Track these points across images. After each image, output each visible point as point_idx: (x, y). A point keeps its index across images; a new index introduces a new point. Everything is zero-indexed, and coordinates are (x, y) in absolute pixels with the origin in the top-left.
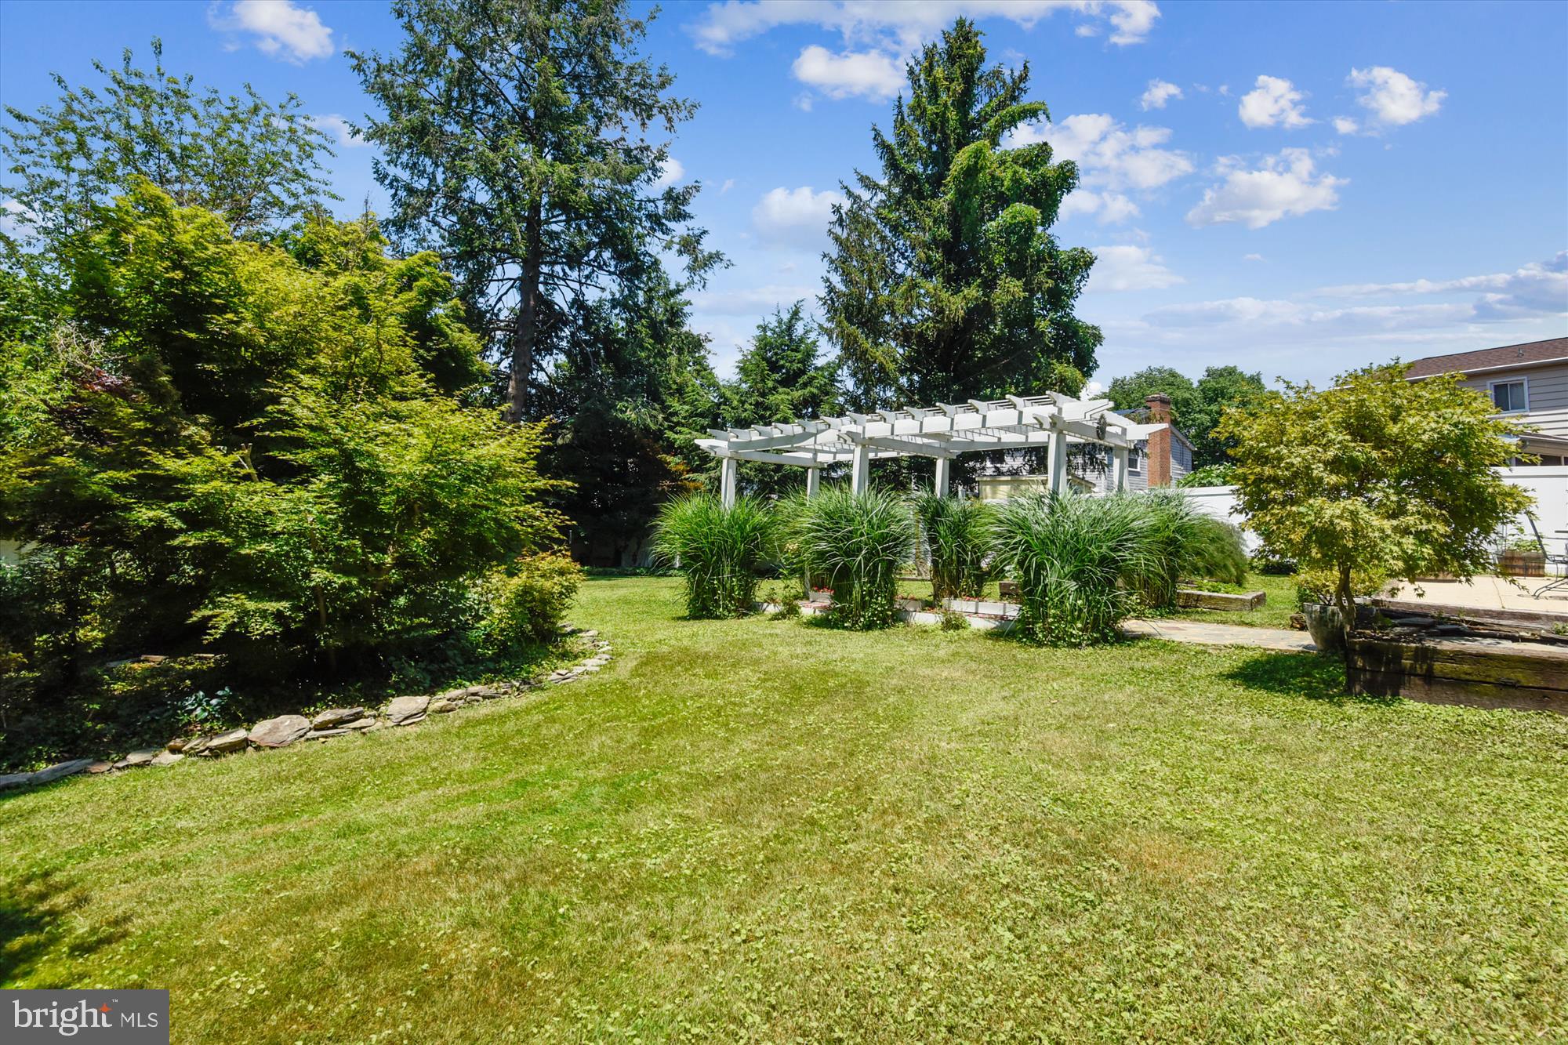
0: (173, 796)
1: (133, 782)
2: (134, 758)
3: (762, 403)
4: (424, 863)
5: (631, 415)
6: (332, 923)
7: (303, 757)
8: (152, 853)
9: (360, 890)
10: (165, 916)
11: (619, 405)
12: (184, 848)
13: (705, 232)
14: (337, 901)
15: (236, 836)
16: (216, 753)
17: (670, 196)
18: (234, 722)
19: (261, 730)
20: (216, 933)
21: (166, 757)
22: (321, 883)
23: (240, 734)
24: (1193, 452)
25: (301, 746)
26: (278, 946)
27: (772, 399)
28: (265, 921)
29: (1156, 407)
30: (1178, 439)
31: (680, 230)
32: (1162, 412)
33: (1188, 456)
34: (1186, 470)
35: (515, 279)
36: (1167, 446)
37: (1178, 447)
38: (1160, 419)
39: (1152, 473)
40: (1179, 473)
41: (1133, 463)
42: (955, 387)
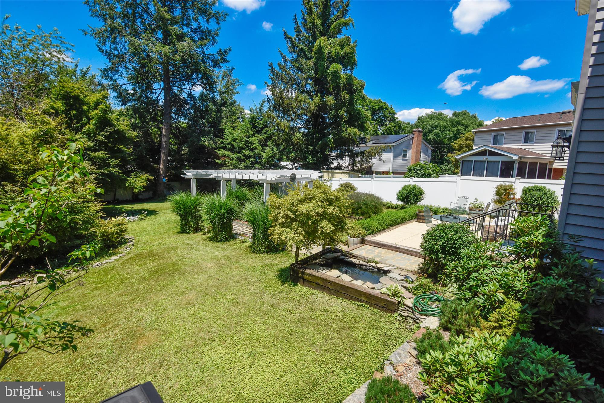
3: (248, 141)
5: (206, 143)
11: (203, 139)
13: (233, 68)
17: (220, 53)
27: (251, 139)
29: (416, 134)
30: (426, 145)
31: (225, 67)
32: (419, 135)
33: (430, 152)
34: (428, 157)
35: (162, 89)
36: (419, 149)
37: (425, 148)
38: (417, 138)
39: (412, 159)
40: (424, 158)
41: (405, 156)
42: (317, 135)
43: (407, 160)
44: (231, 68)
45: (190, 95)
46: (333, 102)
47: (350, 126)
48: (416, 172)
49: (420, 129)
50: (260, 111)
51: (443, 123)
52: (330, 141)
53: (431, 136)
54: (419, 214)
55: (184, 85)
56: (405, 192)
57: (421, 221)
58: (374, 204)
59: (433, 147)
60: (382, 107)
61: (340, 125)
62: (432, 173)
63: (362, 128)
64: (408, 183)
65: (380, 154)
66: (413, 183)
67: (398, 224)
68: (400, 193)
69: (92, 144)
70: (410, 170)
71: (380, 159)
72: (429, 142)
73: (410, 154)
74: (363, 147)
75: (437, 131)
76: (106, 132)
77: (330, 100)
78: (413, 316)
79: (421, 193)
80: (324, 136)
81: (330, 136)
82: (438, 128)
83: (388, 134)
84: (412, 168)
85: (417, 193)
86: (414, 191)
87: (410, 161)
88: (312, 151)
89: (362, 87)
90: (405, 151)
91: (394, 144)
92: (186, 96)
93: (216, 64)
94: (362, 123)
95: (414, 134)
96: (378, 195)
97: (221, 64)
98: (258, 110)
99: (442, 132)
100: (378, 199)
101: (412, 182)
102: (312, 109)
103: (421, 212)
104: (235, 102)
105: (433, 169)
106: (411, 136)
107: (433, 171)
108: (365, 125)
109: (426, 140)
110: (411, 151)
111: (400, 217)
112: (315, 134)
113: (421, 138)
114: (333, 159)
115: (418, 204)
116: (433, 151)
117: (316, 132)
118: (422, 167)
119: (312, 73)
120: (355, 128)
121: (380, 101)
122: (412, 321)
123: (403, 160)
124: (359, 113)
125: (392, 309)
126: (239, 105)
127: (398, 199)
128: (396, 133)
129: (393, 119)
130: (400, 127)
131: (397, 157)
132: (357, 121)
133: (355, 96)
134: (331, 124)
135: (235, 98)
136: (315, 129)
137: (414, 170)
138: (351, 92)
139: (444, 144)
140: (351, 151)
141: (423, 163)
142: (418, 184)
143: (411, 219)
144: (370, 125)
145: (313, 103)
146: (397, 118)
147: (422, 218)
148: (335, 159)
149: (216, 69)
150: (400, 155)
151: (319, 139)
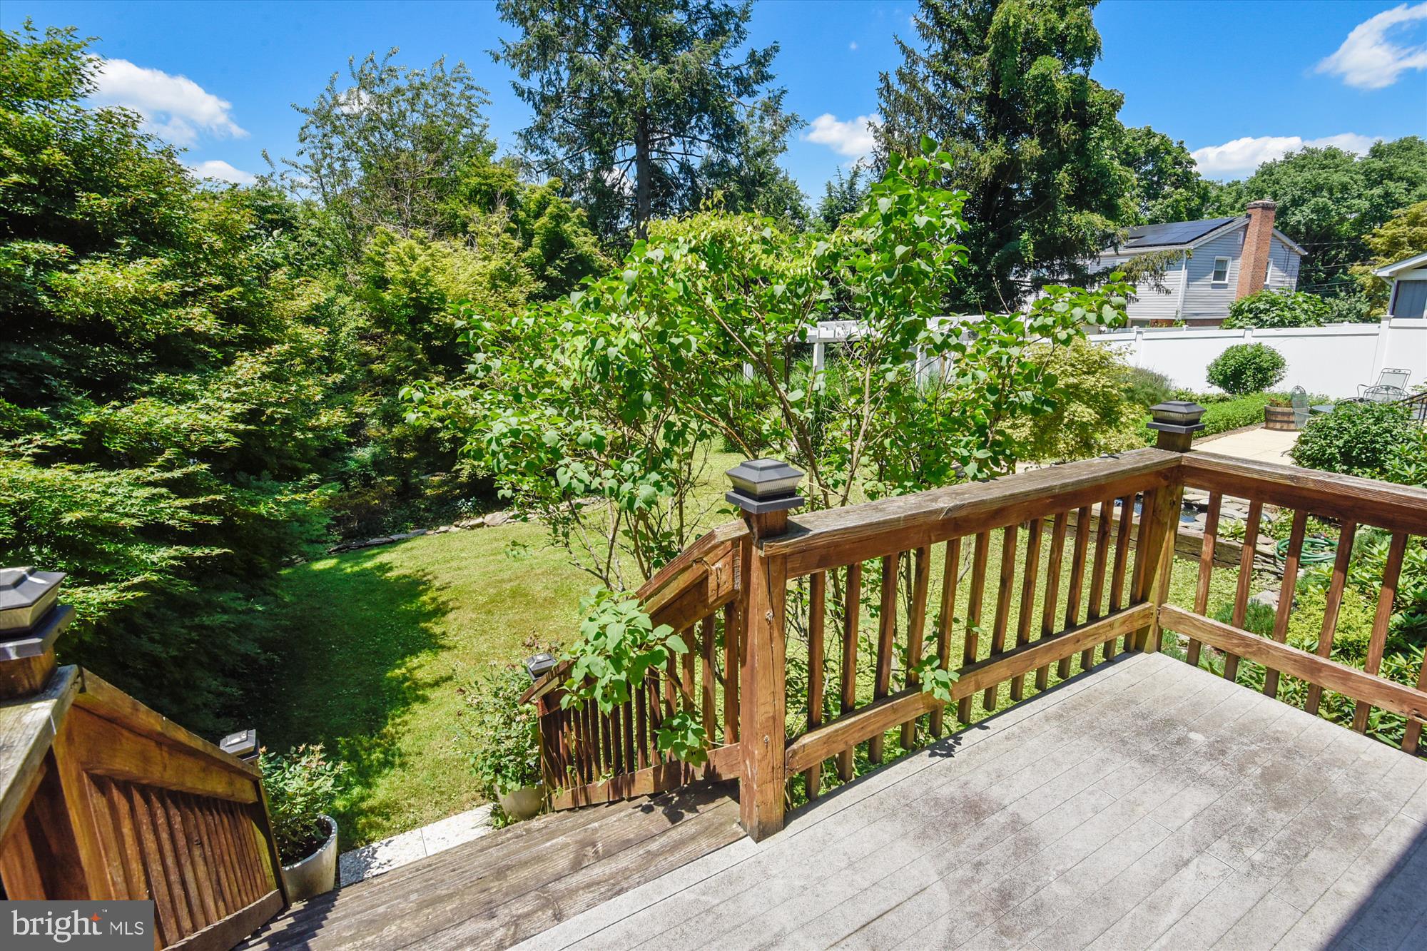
0: (457, 544)
1: (444, 538)
2: (442, 528)
4: (539, 571)
6: (508, 586)
7: (505, 531)
8: (454, 564)
9: (517, 578)
10: (461, 582)
12: (464, 563)
13: (784, 92)
14: (510, 580)
15: (480, 560)
16: (473, 527)
17: (754, 59)
18: (479, 514)
19: (488, 518)
20: (475, 587)
21: (453, 529)
22: (506, 576)
23: (480, 520)
24: (1303, 257)
25: (504, 525)
26: (492, 591)
28: (489, 585)
29: (1257, 215)
30: (1284, 245)
31: (763, 92)
32: (1264, 219)
33: (1295, 261)
34: (1291, 276)
35: (632, 160)
36: (1264, 255)
37: (1282, 253)
38: (1259, 227)
39: (1241, 284)
40: (1279, 280)
41: (1220, 275)
42: (991, 235)
43: (1225, 286)
44: (777, 93)
45: (685, 168)
46: (1039, 152)
47: (1080, 209)
48: (1256, 317)
49: (1268, 200)
50: (850, 188)
51: (1337, 178)
52: (1025, 247)
53: (1298, 217)
54: (1272, 409)
55: (672, 144)
56: (1232, 362)
57: (1278, 426)
58: (1150, 390)
59: (1305, 248)
60: (1156, 149)
61: (1053, 207)
62: (1303, 317)
63: (1111, 211)
64: (1241, 342)
65: (1156, 272)
66: (1253, 341)
67: (1218, 431)
68: (1217, 365)
69: (541, 285)
70: (1238, 312)
71: (1157, 286)
72: (1294, 234)
73: (1237, 271)
74: (1108, 258)
75: (1323, 199)
76: (562, 260)
77: (1030, 147)
78: (1275, 569)
79: (1277, 364)
80: (1009, 235)
81: (1025, 236)
82: (1325, 193)
83: (1170, 220)
84: (1245, 307)
85: (1265, 365)
86: (1257, 360)
87: (1234, 288)
88: (977, 275)
89: (1115, 107)
90: (1222, 263)
91: (1190, 246)
92: (676, 170)
93: (744, 86)
94: (1111, 198)
95: (1249, 216)
96: (1158, 370)
97: (756, 87)
98: (845, 186)
99: (1337, 201)
100: (1160, 379)
101: (1249, 337)
102: (986, 173)
103: (1278, 405)
104: (777, 172)
105: (1305, 306)
106: (1241, 220)
107: (1306, 312)
108: (1120, 201)
109: (1284, 227)
110: (1239, 261)
111: (1223, 415)
112: (986, 234)
113: (1270, 227)
114: (1024, 292)
115: (1266, 390)
116: (1304, 260)
117: (988, 229)
118: (1273, 303)
119: (983, 87)
120: (1093, 211)
121: (1149, 134)
122: (1273, 578)
123: (1214, 286)
124: (1104, 172)
125: (1230, 559)
126: (786, 179)
127: (1212, 379)
128: (1194, 214)
129: (1185, 180)
130: (1204, 197)
131: (1197, 279)
132: (1096, 193)
133: (1096, 132)
134: (1027, 206)
135: (779, 161)
136: (986, 220)
137: (1250, 311)
138: (1085, 122)
139: (1340, 239)
140: (1074, 269)
141: (1277, 292)
142: (1266, 343)
143: (1250, 422)
144: (1130, 203)
145: (987, 159)
146: (1198, 175)
147: (1279, 418)
148: (1030, 292)
149: (745, 99)
150: (1206, 274)
151: (994, 247)
